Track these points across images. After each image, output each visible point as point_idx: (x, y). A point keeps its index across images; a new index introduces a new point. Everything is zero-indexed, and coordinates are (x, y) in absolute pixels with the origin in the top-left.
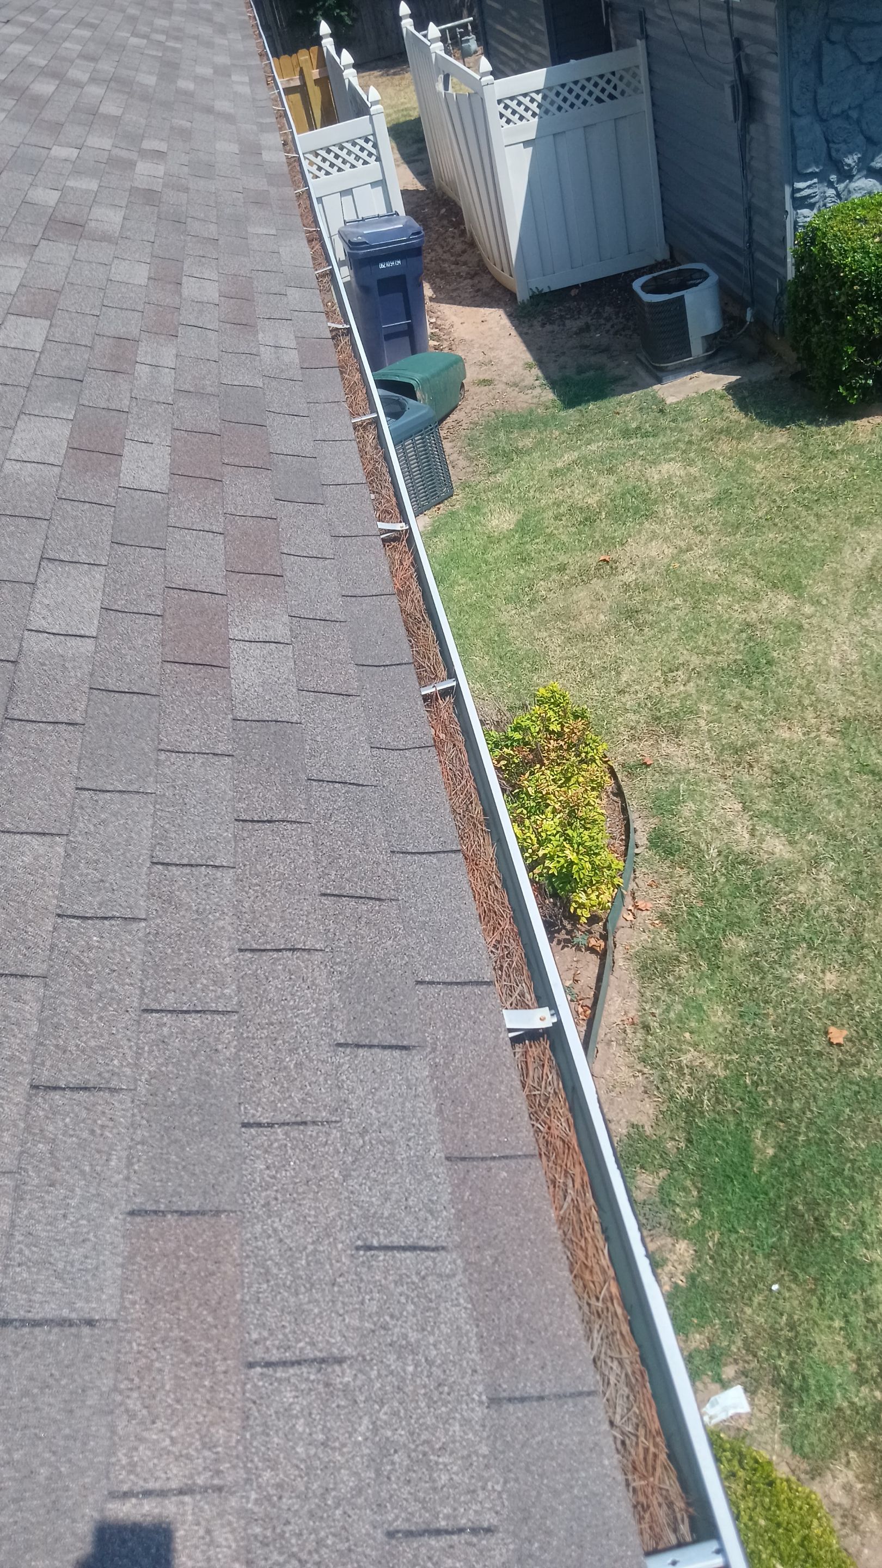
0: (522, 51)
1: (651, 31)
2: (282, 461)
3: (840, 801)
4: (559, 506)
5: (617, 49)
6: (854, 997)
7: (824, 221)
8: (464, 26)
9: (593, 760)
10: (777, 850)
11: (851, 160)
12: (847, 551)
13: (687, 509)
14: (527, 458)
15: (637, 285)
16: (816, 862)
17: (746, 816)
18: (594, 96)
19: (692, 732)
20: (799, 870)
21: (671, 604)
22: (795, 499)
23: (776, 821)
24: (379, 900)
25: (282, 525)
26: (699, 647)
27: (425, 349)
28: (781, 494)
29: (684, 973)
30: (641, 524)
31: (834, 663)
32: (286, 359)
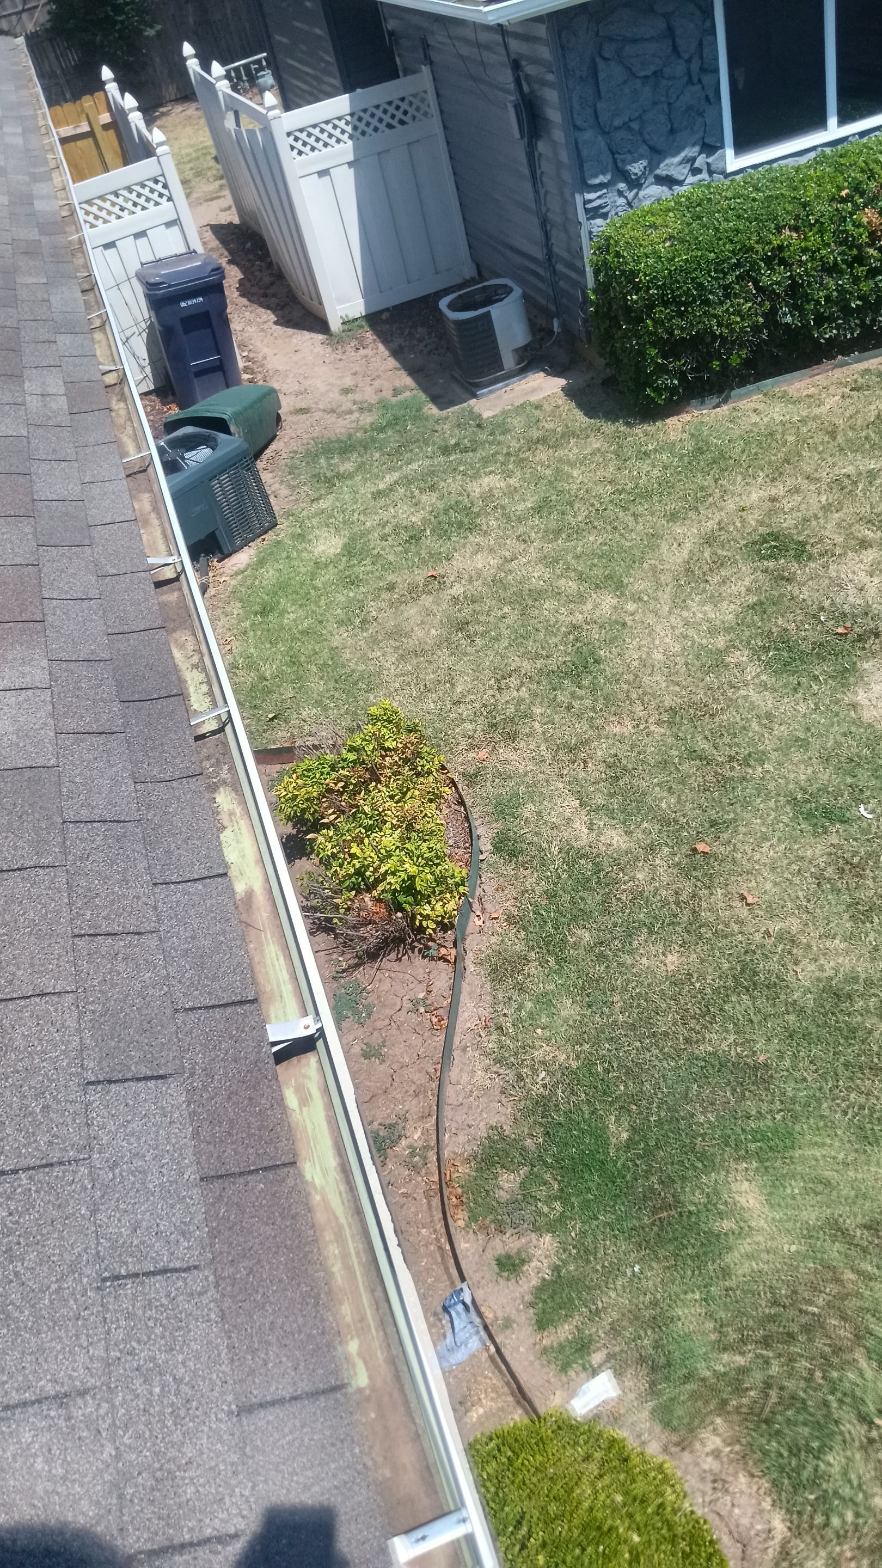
0: (315, 83)
1: (434, 56)
2: (47, 507)
3: (671, 788)
4: (384, 527)
5: (405, 75)
6: (695, 975)
7: (617, 229)
8: (258, 62)
9: (429, 773)
10: (614, 842)
11: (636, 168)
12: (664, 547)
13: (509, 519)
14: (349, 482)
15: (443, 304)
16: (652, 849)
17: (584, 812)
18: (384, 123)
19: (528, 735)
20: (637, 859)
21: (500, 614)
22: (611, 501)
23: (611, 814)
24: (139, 933)
25: (45, 570)
26: (529, 653)
27: (238, 382)
28: (599, 497)
29: (533, 971)
30: (466, 538)
31: (658, 656)
32: (54, 406)
